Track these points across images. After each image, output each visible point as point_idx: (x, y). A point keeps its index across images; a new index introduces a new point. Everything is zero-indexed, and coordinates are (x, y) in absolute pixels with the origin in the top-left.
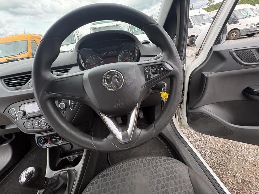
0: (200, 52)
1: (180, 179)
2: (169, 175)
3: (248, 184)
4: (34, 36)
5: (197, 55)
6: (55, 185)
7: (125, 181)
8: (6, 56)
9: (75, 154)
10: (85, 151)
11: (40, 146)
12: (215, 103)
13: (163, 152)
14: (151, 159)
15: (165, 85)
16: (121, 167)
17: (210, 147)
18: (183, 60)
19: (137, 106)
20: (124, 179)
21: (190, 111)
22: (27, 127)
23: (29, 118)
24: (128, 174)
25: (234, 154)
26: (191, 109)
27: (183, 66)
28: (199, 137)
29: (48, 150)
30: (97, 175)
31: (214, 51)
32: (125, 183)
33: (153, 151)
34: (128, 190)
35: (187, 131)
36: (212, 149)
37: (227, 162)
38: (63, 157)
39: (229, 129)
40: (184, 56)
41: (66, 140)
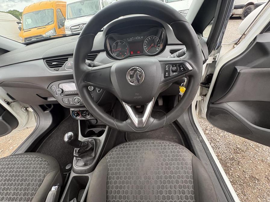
0: (241, 40)
1: (183, 161)
2: (174, 157)
3: (255, 181)
4: (59, 3)
5: (236, 44)
6: (86, 147)
7: (137, 154)
8: (36, 27)
9: (99, 128)
10: (107, 127)
11: (74, 117)
12: (241, 101)
13: (176, 138)
14: (161, 142)
15: (184, 81)
16: (136, 144)
17: (226, 142)
18: (217, 49)
19: (153, 100)
20: (137, 153)
21: (211, 105)
22: (65, 102)
23: (66, 95)
24: (140, 150)
25: (252, 153)
26: (213, 103)
27: (216, 55)
28: (218, 131)
29: (79, 121)
30: (116, 146)
31: (257, 43)
32: (137, 156)
33: (166, 137)
34: (139, 161)
35: (206, 123)
36: (228, 145)
37: (240, 159)
38: (90, 128)
39: (249, 129)
40: (218, 45)
41: (93, 116)
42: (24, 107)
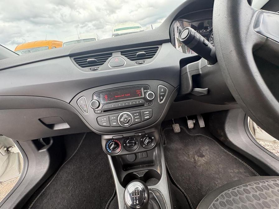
4: (55, 42)
11: (108, 152)
22: (102, 124)
42: (5, 147)
